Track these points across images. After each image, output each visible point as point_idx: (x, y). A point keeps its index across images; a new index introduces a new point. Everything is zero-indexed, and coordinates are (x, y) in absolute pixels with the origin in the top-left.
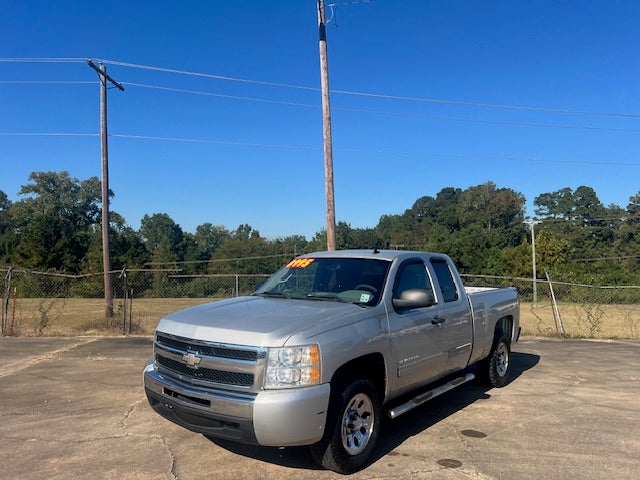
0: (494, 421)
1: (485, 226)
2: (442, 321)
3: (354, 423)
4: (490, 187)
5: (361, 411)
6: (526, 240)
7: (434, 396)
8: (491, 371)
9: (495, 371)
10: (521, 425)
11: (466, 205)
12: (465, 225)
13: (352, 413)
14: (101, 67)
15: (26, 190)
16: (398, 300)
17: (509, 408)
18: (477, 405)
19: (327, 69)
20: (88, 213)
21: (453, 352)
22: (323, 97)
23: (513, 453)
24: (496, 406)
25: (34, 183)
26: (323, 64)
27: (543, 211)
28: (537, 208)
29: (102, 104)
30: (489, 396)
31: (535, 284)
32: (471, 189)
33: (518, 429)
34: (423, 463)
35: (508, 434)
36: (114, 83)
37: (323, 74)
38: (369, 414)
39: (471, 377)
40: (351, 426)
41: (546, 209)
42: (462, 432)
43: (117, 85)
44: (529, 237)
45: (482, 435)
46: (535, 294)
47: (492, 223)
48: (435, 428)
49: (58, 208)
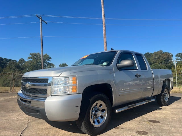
0: (164, 117)
1: (160, 64)
2: (140, 76)
3: (97, 113)
4: (161, 52)
5: (101, 108)
6: (173, 67)
7: (137, 106)
8: (162, 99)
9: (163, 99)
10: (175, 119)
11: (153, 57)
12: (153, 63)
13: (96, 109)
14: (40, 17)
15: (29, 58)
16: (119, 65)
17: (170, 112)
18: (156, 111)
19: (104, 7)
20: (45, 64)
21: (145, 90)
22: (103, 16)
23: (173, 129)
24: (164, 112)
25: (31, 56)
26: (102, 6)
27: (179, 59)
28: (177, 58)
29: (41, 28)
30: (161, 109)
31: (176, 75)
32: (155, 52)
33: (174, 120)
34: (130, 132)
35: (170, 122)
36: (44, 22)
37: (103, 9)
38: (105, 110)
39: (153, 100)
40: (95, 114)
41: (179, 58)
42: (149, 121)
43: (45, 22)
44: (174, 67)
45: (158, 122)
46: (177, 84)
47: (162, 63)
48: (137, 119)
49: (37, 62)
